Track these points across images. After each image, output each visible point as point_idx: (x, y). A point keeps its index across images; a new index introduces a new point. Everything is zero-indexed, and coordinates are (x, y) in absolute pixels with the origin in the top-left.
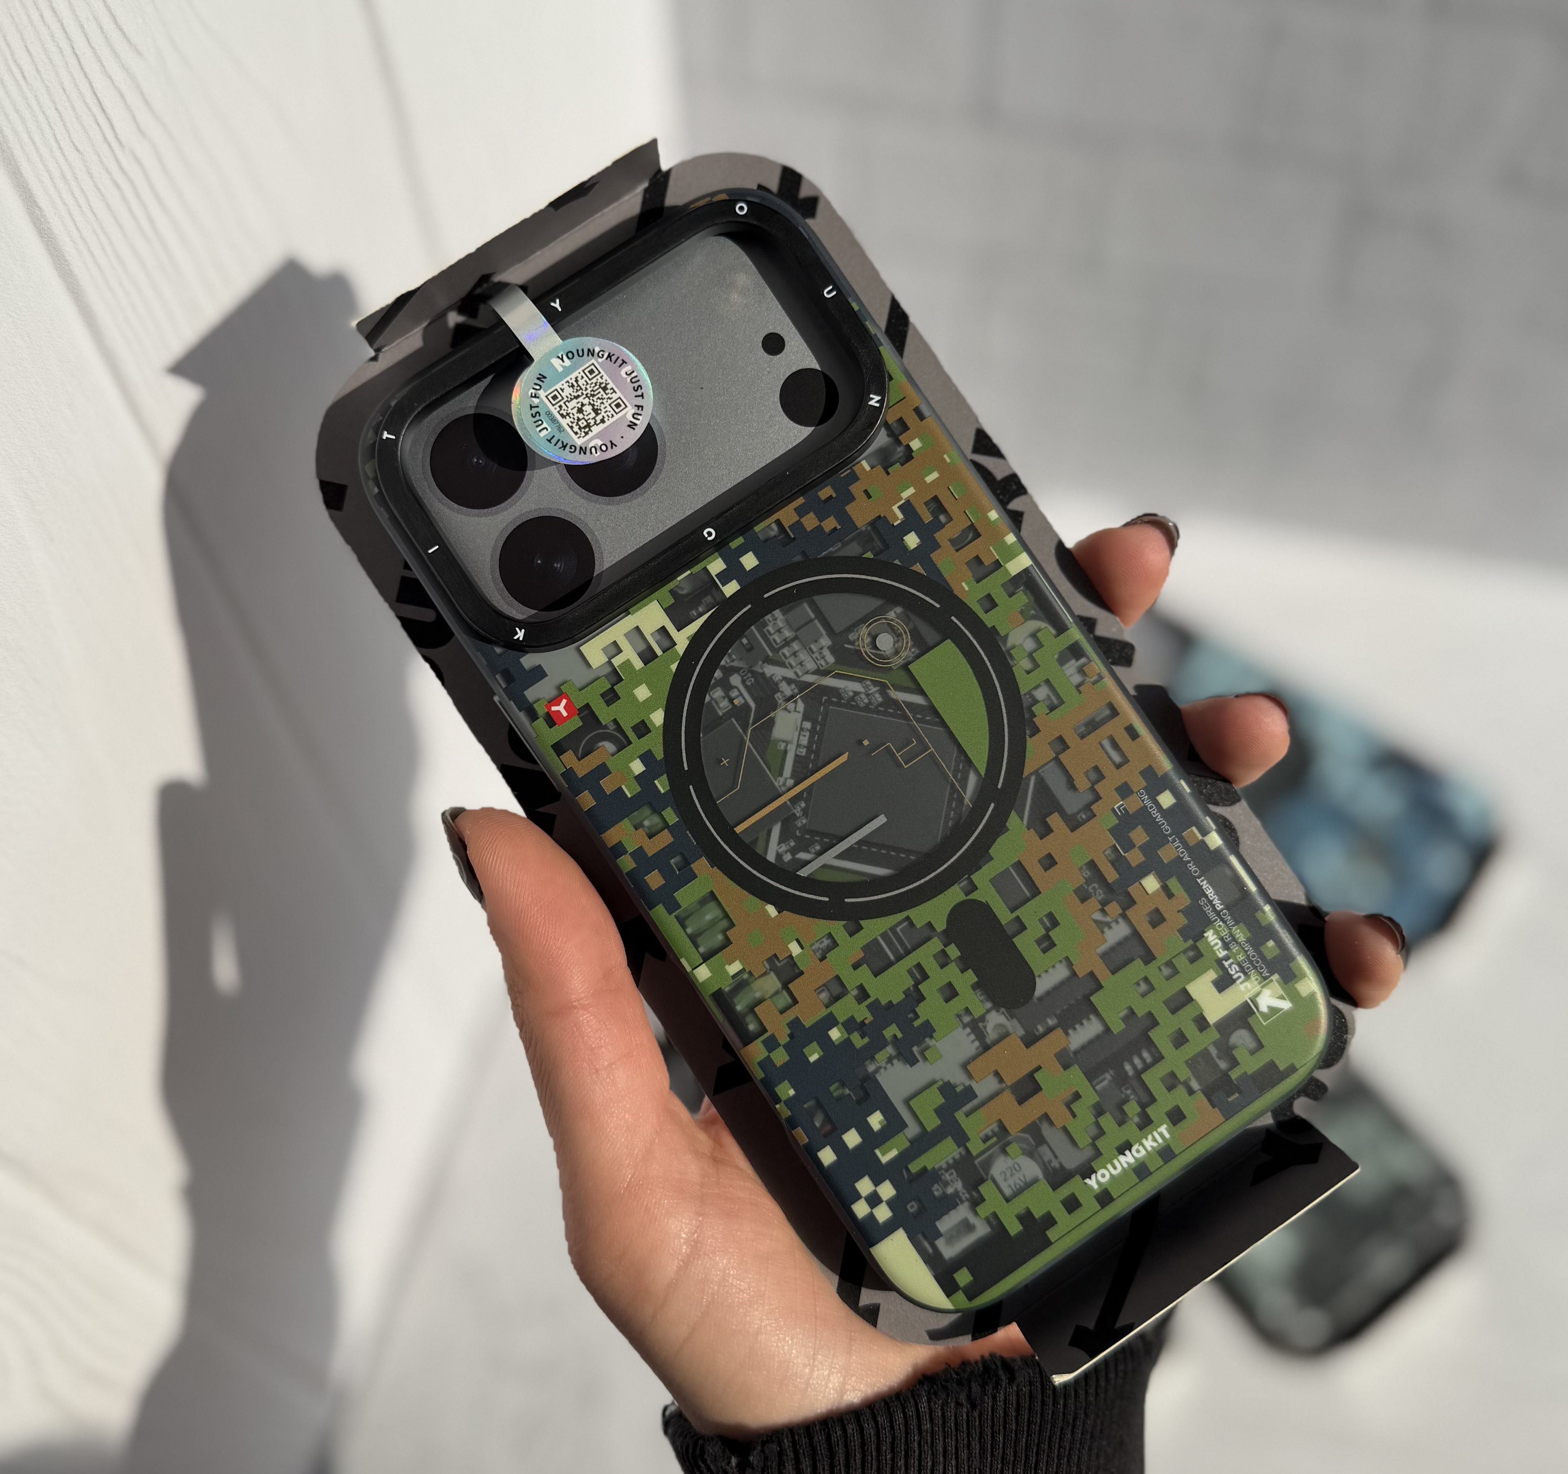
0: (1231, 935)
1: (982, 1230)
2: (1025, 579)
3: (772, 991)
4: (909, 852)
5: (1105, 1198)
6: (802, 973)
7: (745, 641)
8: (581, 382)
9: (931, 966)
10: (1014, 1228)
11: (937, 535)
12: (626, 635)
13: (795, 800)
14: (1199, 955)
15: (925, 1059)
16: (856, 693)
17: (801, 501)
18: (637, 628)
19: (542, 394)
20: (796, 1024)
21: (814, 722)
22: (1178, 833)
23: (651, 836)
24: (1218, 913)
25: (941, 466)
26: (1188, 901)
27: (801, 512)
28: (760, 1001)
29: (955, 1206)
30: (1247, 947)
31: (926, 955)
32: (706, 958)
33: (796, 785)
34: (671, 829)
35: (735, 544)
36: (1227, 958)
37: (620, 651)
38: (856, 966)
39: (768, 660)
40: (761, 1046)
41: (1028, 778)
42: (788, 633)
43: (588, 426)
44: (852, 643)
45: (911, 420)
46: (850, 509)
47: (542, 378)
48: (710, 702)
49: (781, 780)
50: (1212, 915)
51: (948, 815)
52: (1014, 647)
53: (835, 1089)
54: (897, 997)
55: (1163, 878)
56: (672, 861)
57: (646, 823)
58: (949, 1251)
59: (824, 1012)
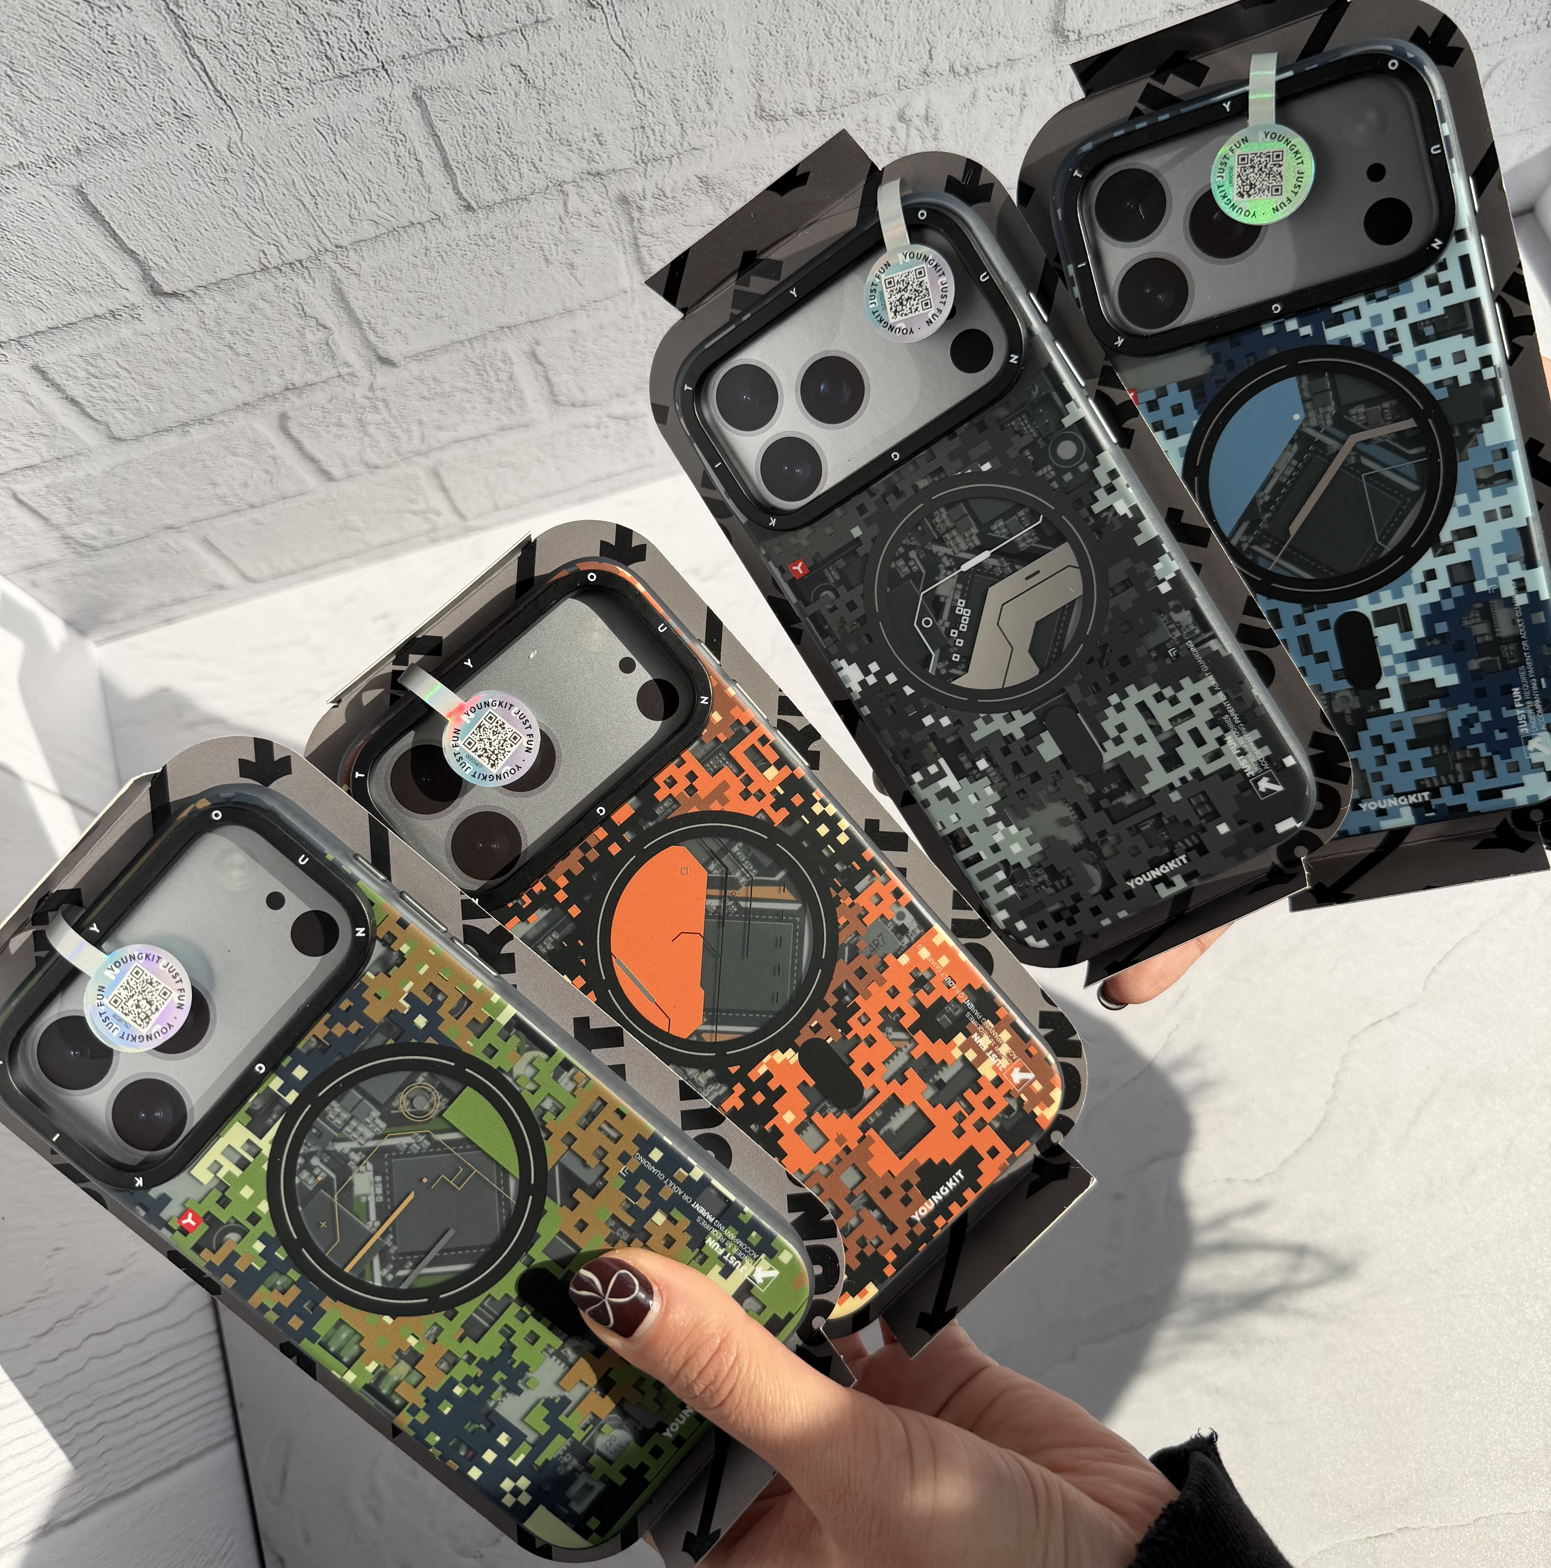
0: (725, 1236)
1: (599, 1487)
2: (516, 1024)
3: (405, 1373)
4: (478, 1247)
5: (678, 1441)
6: (422, 1356)
7: (314, 1131)
8: (132, 983)
9: (515, 1324)
10: (620, 1480)
11: (439, 1012)
12: (223, 1153)
13: (384, 1236)
14: (705, 1257)
15: (528, 1387)
16: (409, 1145)
17: (327, 1016)
18: (229, 1146)
19: (105, 1001)
20: (427, 1393)
21: (383, 1175)
22: (670, 1176)
23: (283, 1292)
24: (712, 1224)
25: (428, 959)
26: (689, 1222)
27: (330, 1024)
28: (398, 1383)
29: (575, 1478)
30: (738, 1241)
31: (510, 1317)
32: (349, 1366)
33: (382, 1224)
34: (297, 1283)
35: (285, 1063)
36: (725, 1254)
37: (221, 1167)
38: (461, 1339)
39: (336, 1140)
40: (407, 1414)
41: (553, 1168)
42: (345, 1116)
43: (147, 1017)
44: (396, 1109)
45: (397, 931)
46: (367, 1011)
47: (101, 989)
48: (300, 1183)
49: (370, 1224)
50: (708, 1227)
51: (500, 1212)
52: (518, 1077)
53: (469, 1427)
54: (496, 1352)
55: (667, 1211)
56: (305, 1306)
57: (279, 1283)
58: (579, 1508)
59: (447, 1377)
